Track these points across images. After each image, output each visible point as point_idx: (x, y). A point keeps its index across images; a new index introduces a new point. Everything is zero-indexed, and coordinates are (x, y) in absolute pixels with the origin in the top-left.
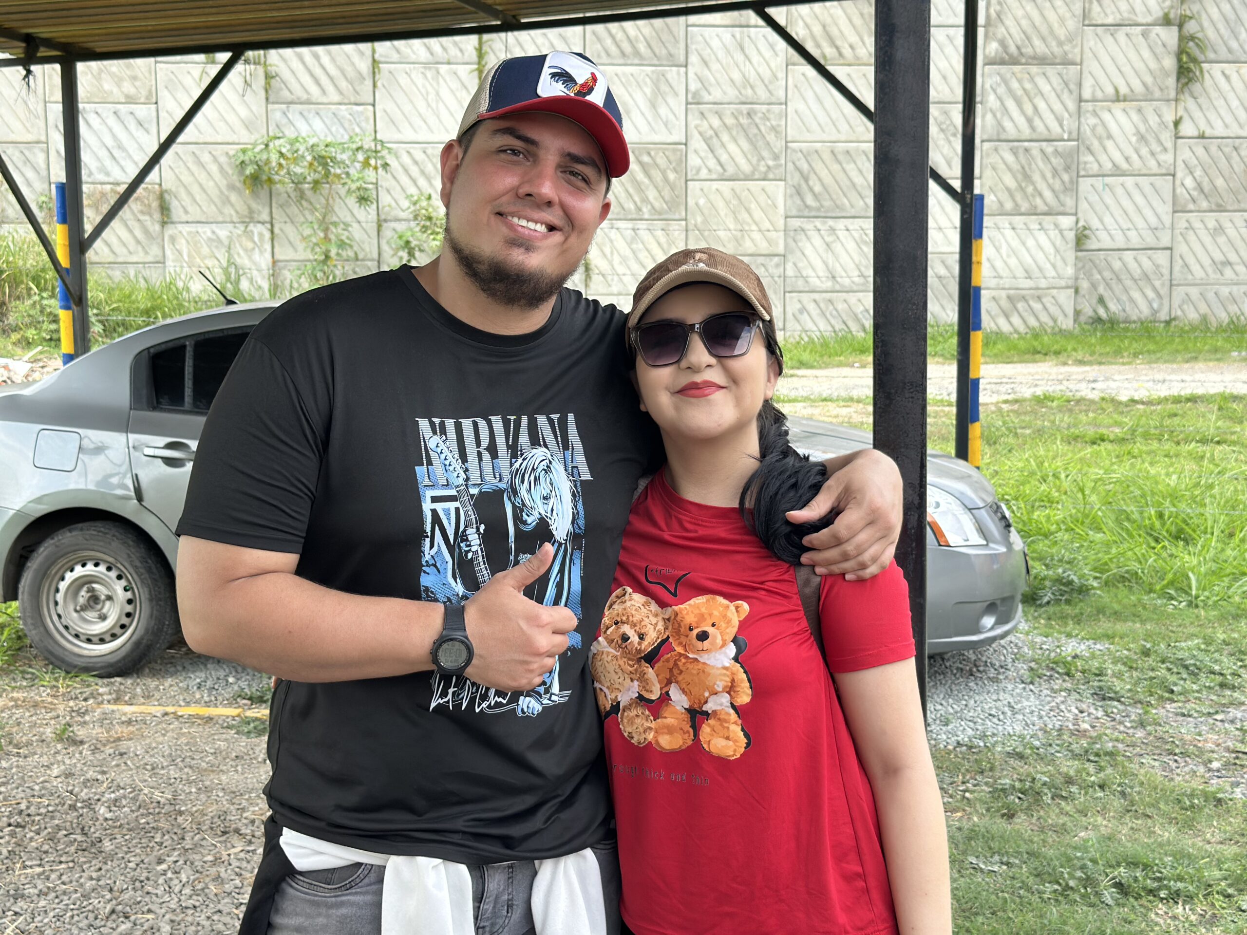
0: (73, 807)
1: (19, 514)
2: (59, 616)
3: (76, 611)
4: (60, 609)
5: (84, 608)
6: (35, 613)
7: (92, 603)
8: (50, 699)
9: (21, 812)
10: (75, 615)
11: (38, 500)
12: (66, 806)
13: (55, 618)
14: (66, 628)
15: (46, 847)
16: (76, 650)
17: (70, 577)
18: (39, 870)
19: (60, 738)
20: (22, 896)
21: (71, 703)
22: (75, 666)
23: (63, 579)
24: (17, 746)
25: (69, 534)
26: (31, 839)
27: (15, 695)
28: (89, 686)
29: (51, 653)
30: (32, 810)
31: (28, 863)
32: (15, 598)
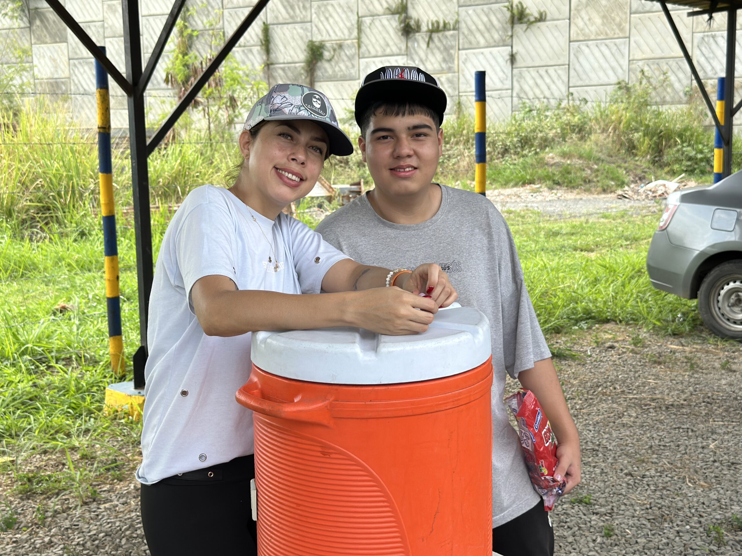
0: (736, 399)
1: (702, 253)
2: (719, 309)
3: (729, 306)
4: (720, 304)
5: (733, 305)
6: (707, 306)
7: (737, 303)
8: (714, 350)
9: (709, 397)
10: (728, 309)
11: (713, 246)
12: (732, 398)
13: (717, 309)
14: (723, 315)
15: (724, 414)
16: (727, 327)
17: (726, 288)
18: (722, 423)
19: (723, 367)
20: (716, 433)
21: (726, 353)
22: (726, 336)
23: (723, 289)
24: (701, 369)
25: (727, 265)
26: (716, 410)
27: (695, 346)
28: (734, 346)
29: (714, 328)
30: (715, 397)
31: (716, 419)
32: (696, 297)
